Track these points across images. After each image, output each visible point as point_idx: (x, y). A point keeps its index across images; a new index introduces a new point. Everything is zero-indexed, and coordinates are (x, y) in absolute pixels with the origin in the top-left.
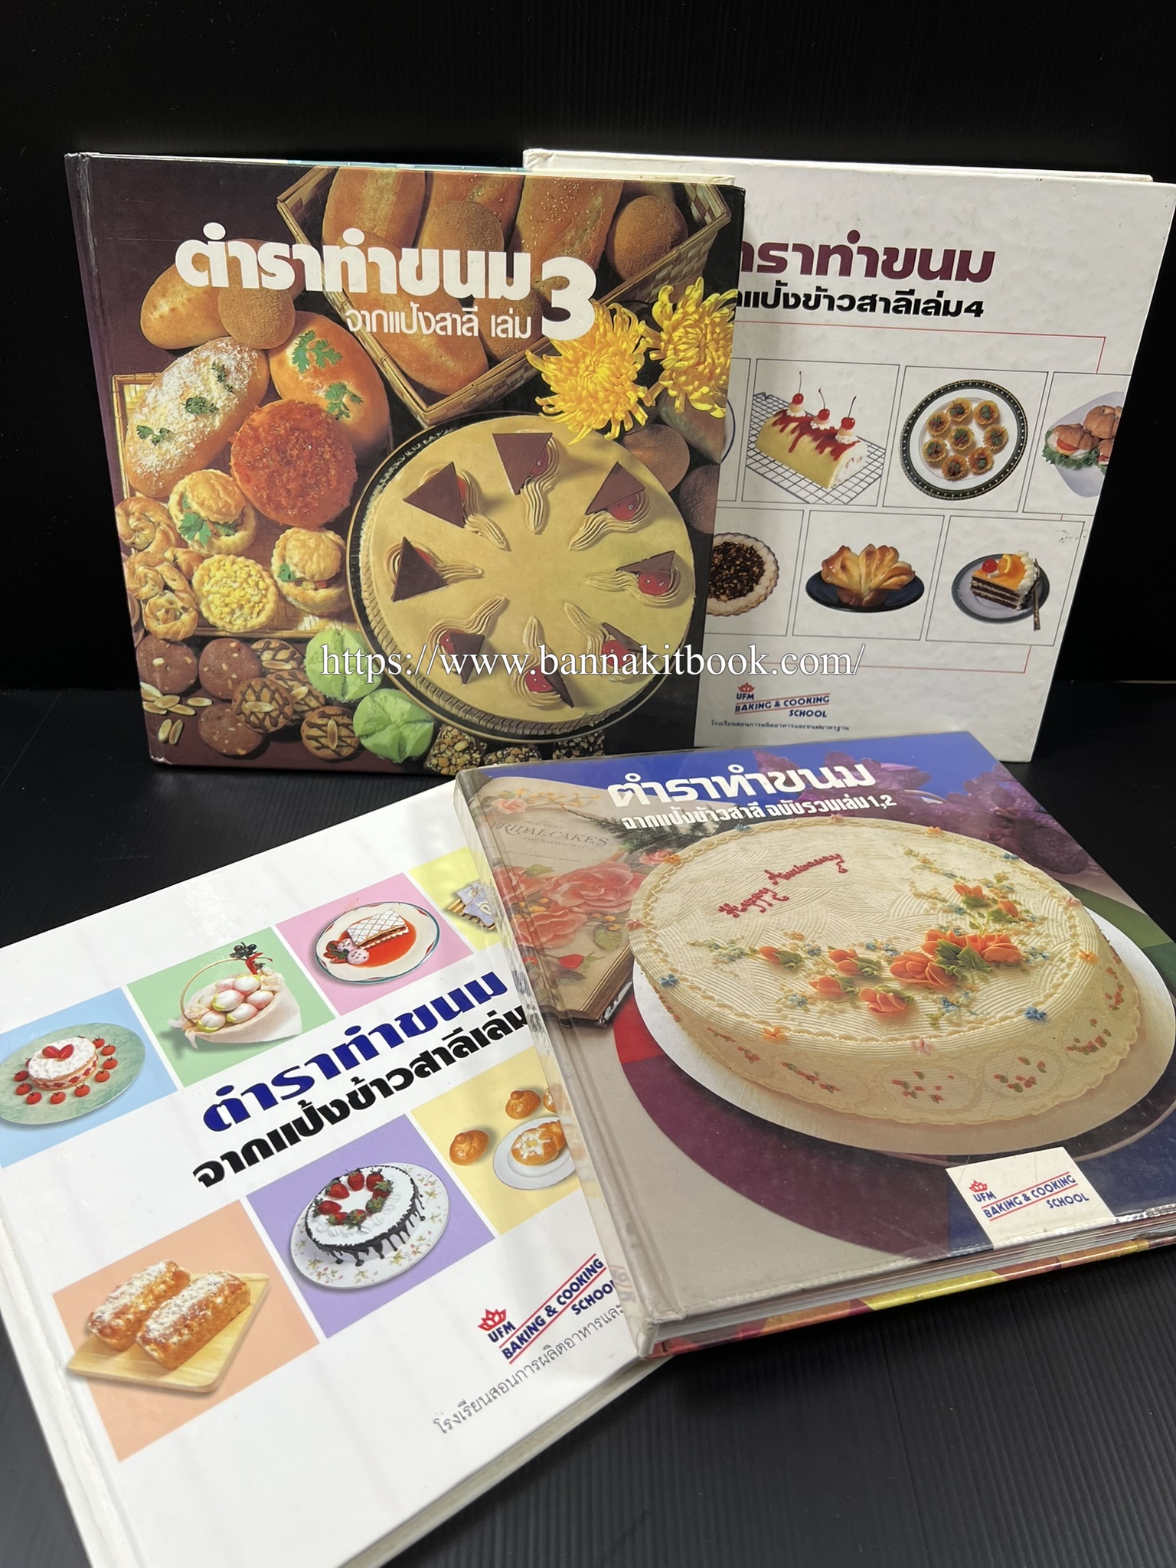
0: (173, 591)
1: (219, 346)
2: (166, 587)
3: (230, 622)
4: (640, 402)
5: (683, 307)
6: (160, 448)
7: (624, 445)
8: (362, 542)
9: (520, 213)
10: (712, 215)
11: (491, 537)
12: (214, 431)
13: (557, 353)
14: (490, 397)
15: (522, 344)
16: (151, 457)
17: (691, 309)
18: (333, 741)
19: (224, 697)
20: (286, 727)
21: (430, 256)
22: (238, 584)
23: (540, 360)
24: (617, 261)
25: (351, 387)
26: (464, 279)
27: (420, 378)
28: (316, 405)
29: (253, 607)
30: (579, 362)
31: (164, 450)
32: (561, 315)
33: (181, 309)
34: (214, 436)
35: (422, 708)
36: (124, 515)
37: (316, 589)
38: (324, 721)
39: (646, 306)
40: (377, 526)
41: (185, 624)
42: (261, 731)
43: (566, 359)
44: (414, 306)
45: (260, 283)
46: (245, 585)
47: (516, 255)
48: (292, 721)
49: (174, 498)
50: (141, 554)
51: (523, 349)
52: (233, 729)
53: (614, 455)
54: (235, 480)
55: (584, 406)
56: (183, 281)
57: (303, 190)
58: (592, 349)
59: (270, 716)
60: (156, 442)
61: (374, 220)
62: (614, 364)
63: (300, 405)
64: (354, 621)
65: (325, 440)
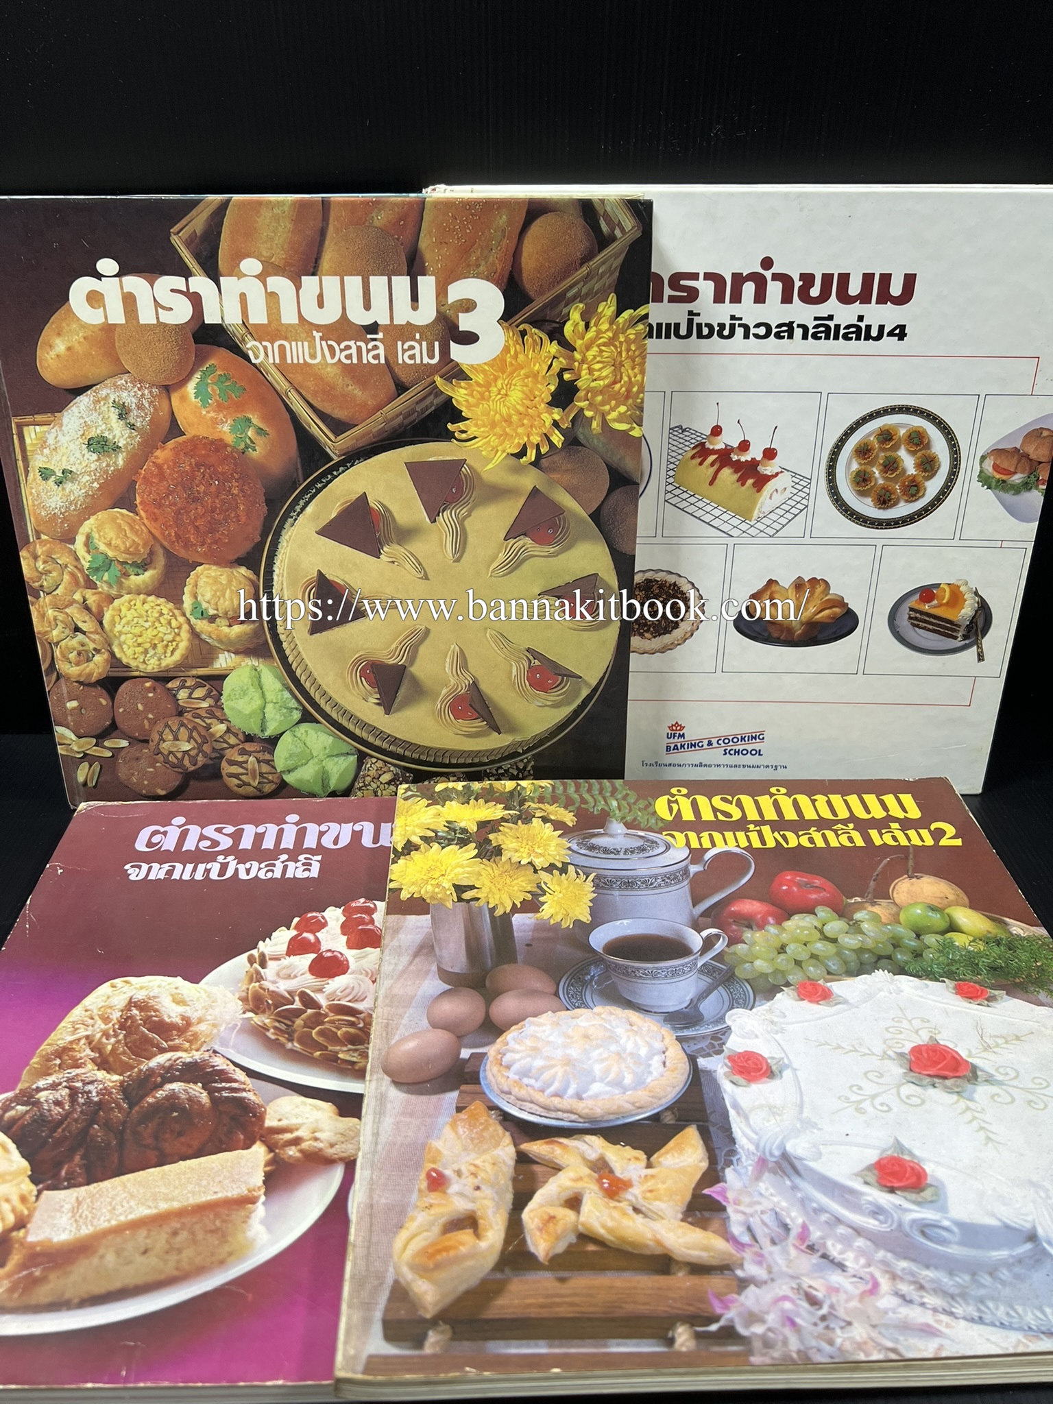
0: (84, 633)
1: (119, 383)
2: (77, 629)
3: (144, 662)
4: (556, 424)
5: (596, 325)
6: (64, 489)
7: (540, 469)
8: (275, 577)
9: (422, 235)
10: (622, 230)
11: (408, 566)
12: (118, 470)
13: (467, 378)
14: (400, 426)
15: (432, 369)
16: (54, 499)
17: (605, 326)
18: (254, 778)
19: (141, 738)
20: (205, 766)
21: (331, 283)
22: (150, 624)
23: (450, 385)
24: (525, 279)
25: (255, 420)
26: (367, 307)
27: (327, 408)
28: (221, 440)
29: (167, 646)
30: (490, 386)
31: (67, 491)
32: (469, 338)
33: (77, 347)
34: (118, 474)
35: (344, 741)
36: (31, 559)
37: (230, 626)
38: (244, 758)
39: (557, 325)
40: (290, 557)
41: (97, 666)
42: (180, 770)
43: (478, 384)
44: (317, 335)
45: (158, 318)
46: (157, 624)
47: (419, 278)
48: (211, 759)
49: (80, 539)
50: (48, 598)
51: (432, 374)
52: (151, 770)
53: (529, 480)
54: (141, 518)
55: (498, 430)
56: (78, 319)
57: (197, 222)
58: (503, 372)
59: (189, 755)
60: (59, 483)
61: (271, 249)
62: (527, 386)
63: (204, 441)
64: (271, 656)
65: (232, 475)
